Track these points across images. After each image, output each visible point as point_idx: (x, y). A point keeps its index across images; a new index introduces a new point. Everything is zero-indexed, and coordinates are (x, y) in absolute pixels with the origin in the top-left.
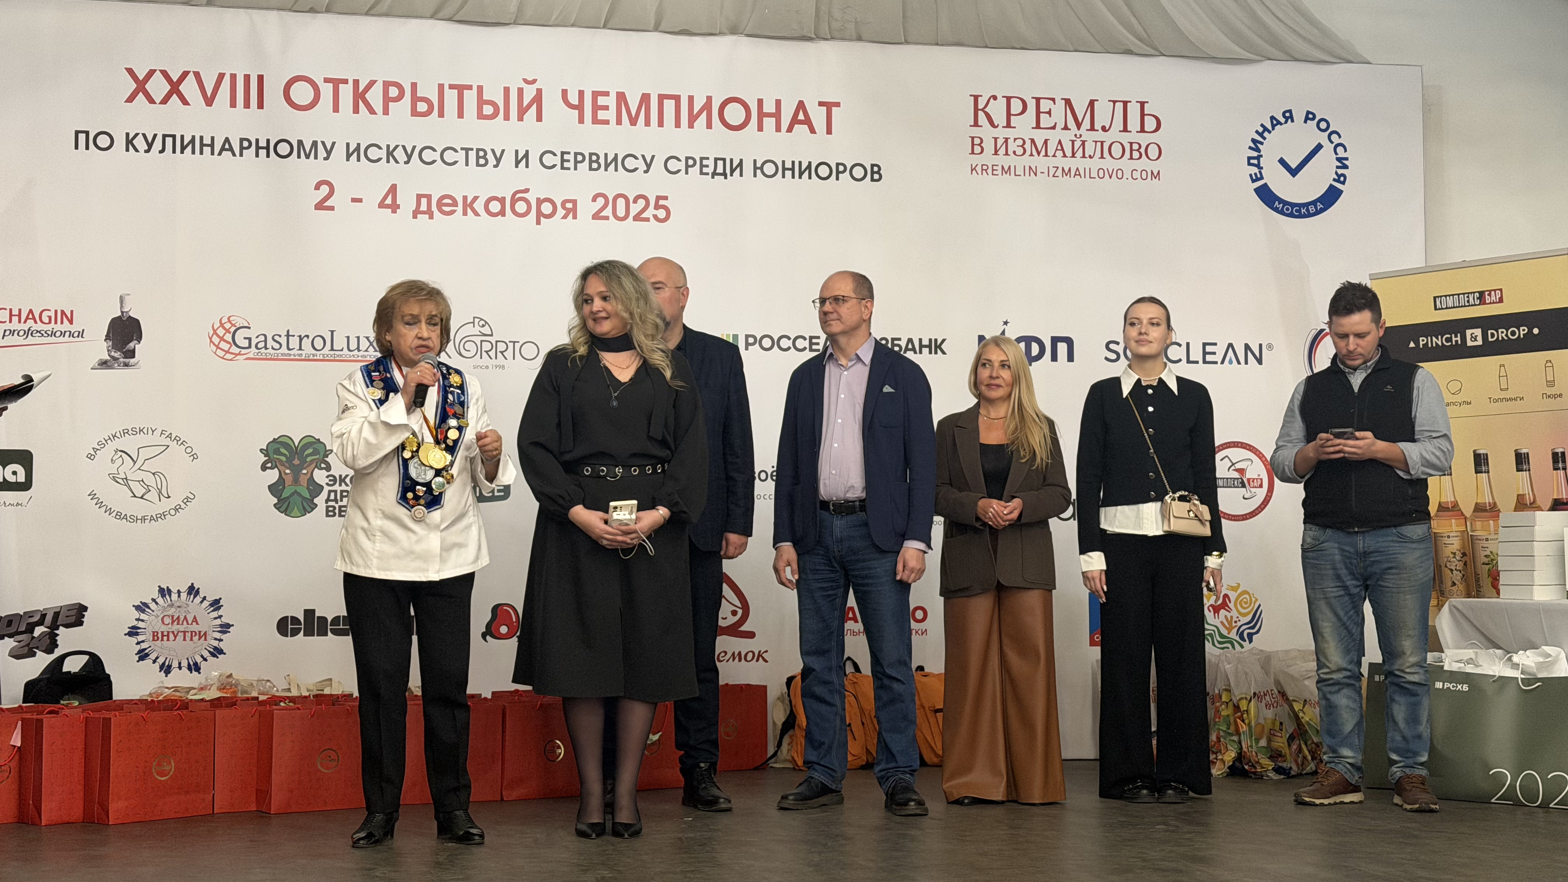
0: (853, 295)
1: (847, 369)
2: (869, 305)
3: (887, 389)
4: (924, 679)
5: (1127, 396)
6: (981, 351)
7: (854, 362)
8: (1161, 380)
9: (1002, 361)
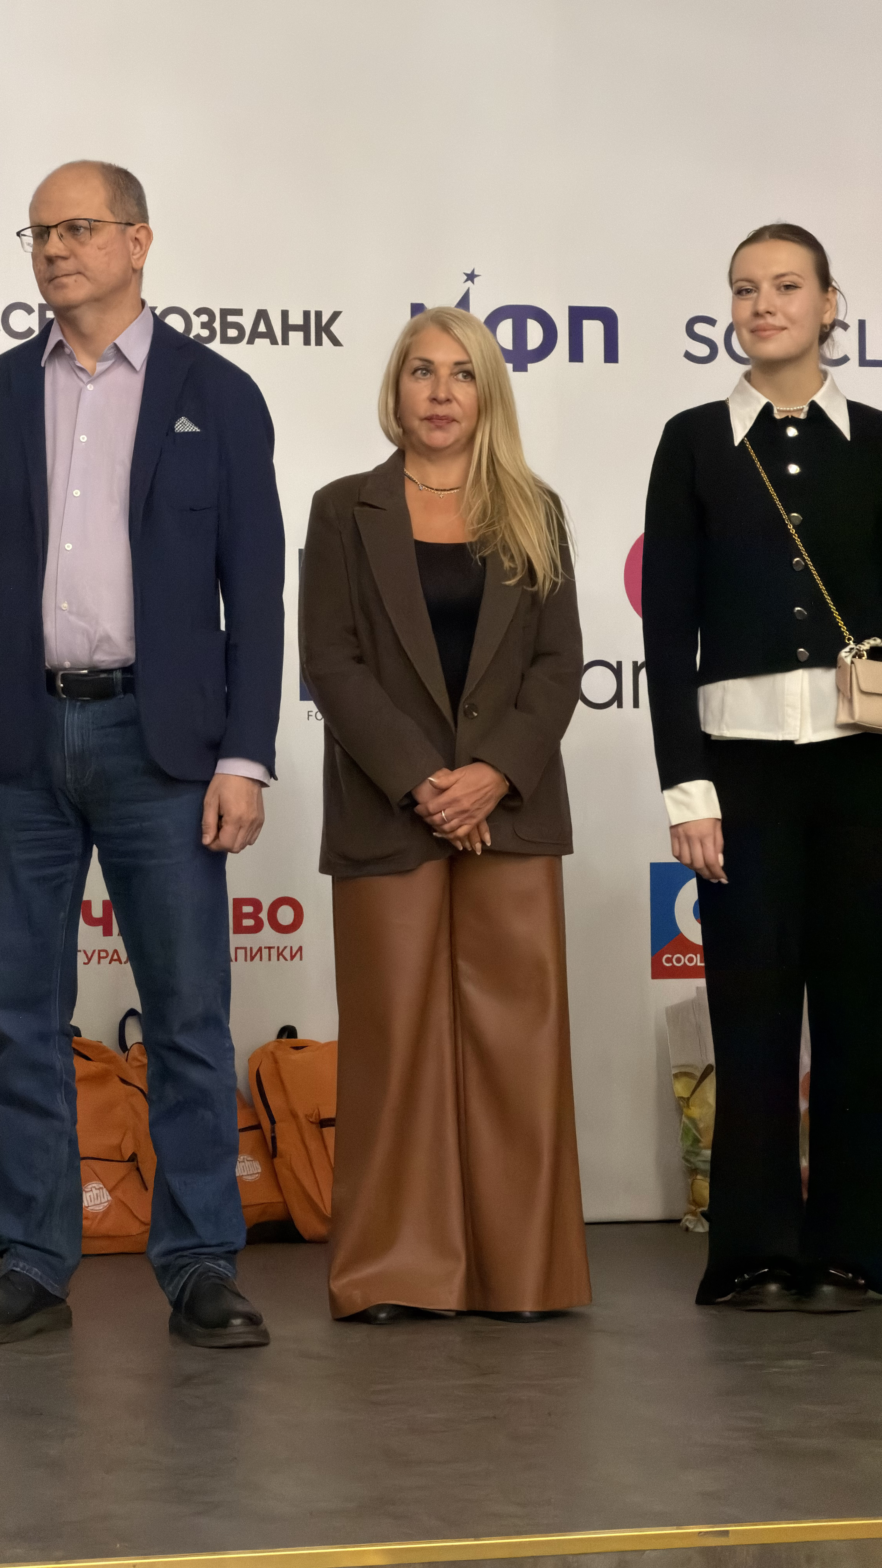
0: (108, 217)
1: (93, 378)
2: (142, 235)
3: (184, 425)
4: (297, 1056)
5: (742, 442)
6: (407, 341)
7: (110, 362)
8: (814, 406)
9: (458, 364)
